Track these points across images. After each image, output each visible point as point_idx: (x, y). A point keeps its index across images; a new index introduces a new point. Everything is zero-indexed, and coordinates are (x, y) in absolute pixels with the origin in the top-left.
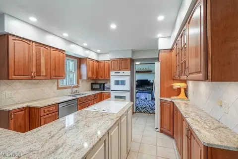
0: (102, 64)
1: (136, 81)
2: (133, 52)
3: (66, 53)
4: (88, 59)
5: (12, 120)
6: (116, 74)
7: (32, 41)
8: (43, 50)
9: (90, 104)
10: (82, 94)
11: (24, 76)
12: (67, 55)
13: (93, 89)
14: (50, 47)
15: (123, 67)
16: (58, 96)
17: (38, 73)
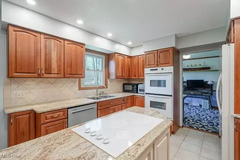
0: (135, 61)
1: (184, 82)
2: (178, 38)
3: (86, 47)
4: (116, 55)
5: (13, 125)
6: (152, 72)
7: (40, 33)
8: (54, 43)
9: (117, 109)
10: (110, 97)
11: (28, 73)
12: (87, 50)
13: (125, 91)
14: (64, 40)
15: (162, 62)
16: (79, 98)
17: (48, 70)
